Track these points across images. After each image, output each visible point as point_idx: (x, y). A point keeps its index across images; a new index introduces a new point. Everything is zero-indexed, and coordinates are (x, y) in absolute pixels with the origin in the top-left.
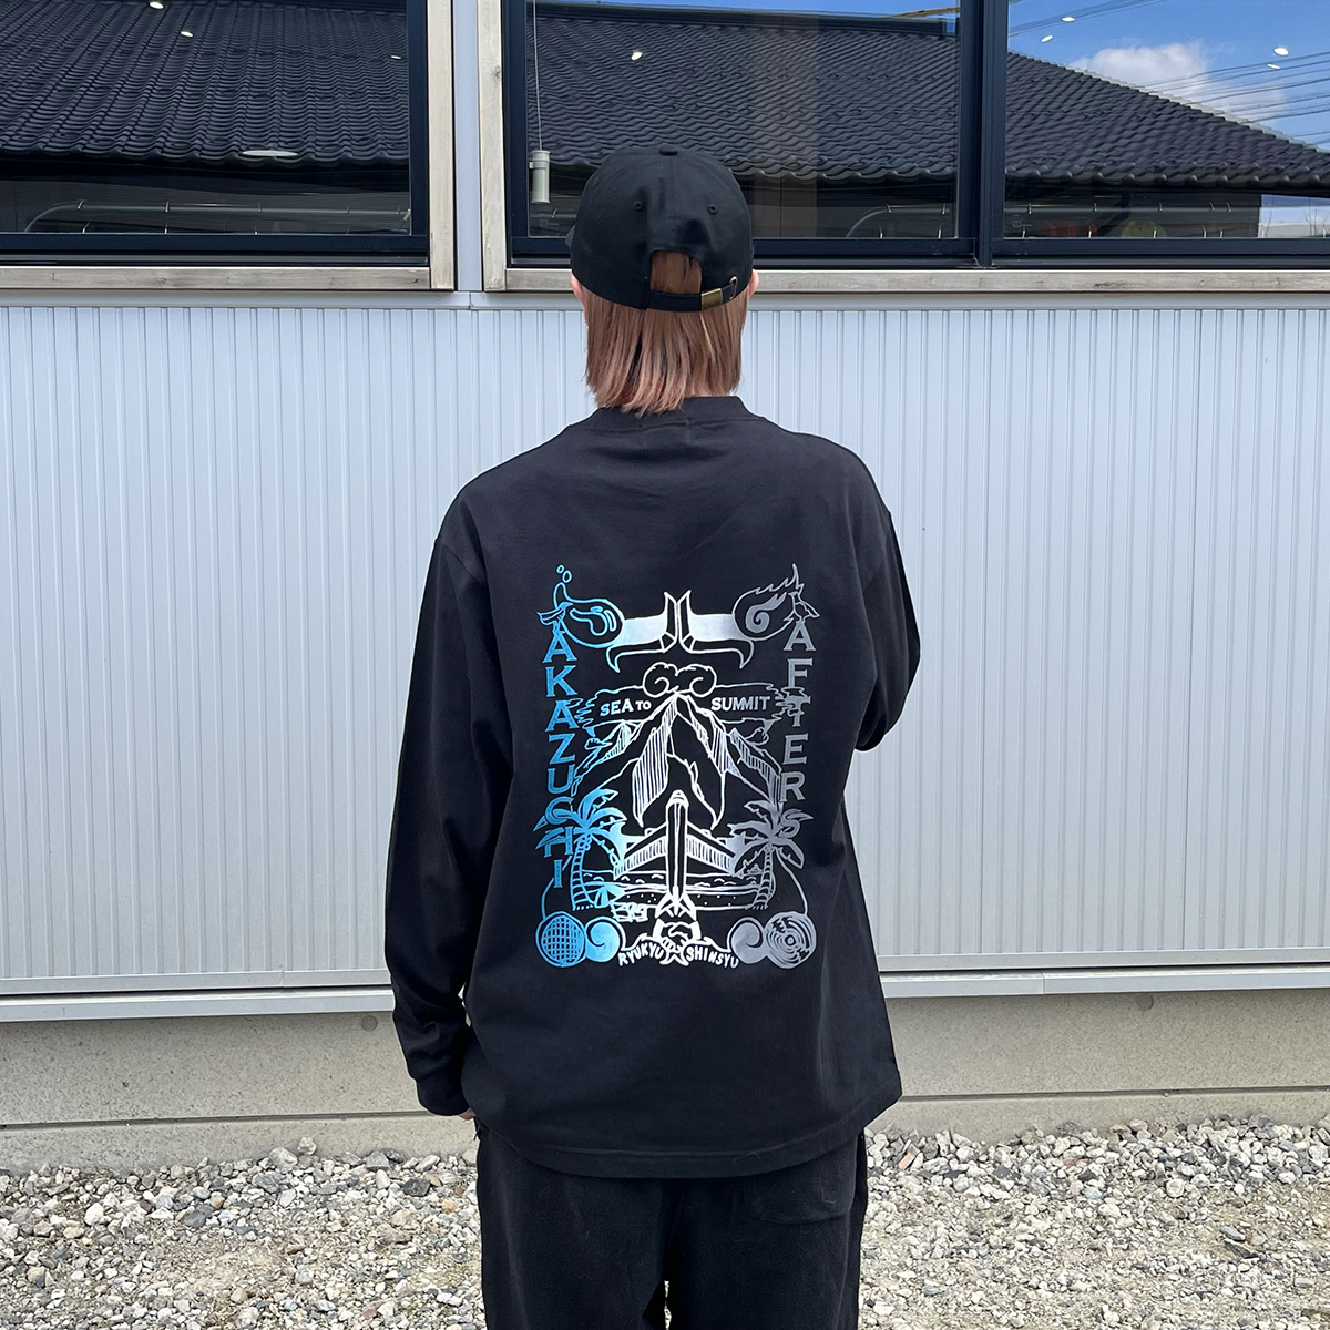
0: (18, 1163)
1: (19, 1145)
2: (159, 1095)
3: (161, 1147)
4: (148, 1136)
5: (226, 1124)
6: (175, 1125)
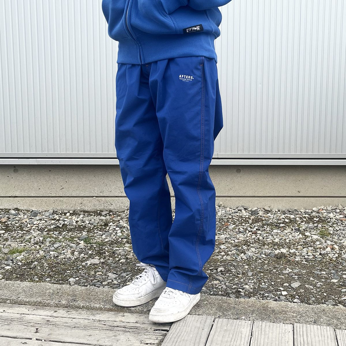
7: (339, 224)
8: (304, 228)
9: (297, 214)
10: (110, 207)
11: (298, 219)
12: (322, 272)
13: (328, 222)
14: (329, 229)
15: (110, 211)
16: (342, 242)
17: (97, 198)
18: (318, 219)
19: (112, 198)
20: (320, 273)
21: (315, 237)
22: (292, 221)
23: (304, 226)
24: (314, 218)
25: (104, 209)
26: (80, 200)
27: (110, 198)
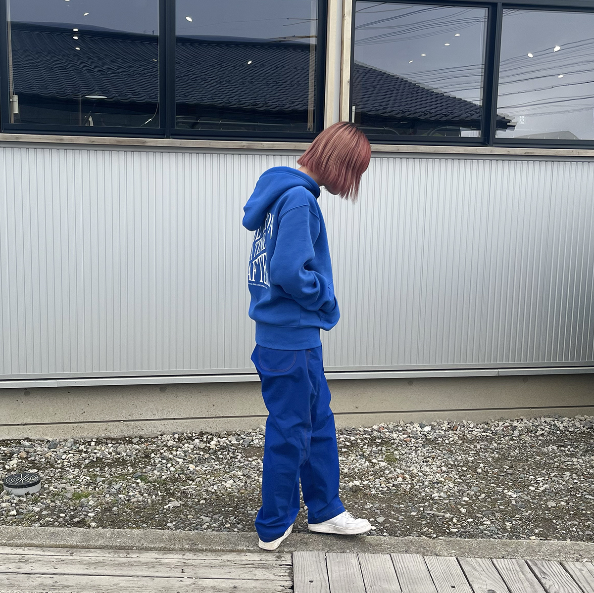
0: (180, 431)
1: (180, 425)
2: (224, 409)
3: (224, 426)
4: (220, 422)
5: (244, 418)
6: (228, 419)
7: (403, 446)
8: (368, 453)
9: (356, 434)
10: (141, 433)
11: (359, 441)
12: (401, 506)
13: (393, 444)
14: (395, 453)
15: (141, 437)
16: (411, 469)
17: (125, 423)
18: (380, 441)
19: (143, 422)
20: (398, 507)
21: (383, 464)
22: (354, 444)
23: (367, 450)
24: (376, 439)
25: (133, 435)
26: (104, 425)
27: (140, 422)
